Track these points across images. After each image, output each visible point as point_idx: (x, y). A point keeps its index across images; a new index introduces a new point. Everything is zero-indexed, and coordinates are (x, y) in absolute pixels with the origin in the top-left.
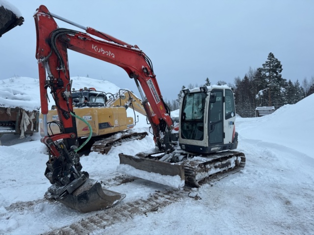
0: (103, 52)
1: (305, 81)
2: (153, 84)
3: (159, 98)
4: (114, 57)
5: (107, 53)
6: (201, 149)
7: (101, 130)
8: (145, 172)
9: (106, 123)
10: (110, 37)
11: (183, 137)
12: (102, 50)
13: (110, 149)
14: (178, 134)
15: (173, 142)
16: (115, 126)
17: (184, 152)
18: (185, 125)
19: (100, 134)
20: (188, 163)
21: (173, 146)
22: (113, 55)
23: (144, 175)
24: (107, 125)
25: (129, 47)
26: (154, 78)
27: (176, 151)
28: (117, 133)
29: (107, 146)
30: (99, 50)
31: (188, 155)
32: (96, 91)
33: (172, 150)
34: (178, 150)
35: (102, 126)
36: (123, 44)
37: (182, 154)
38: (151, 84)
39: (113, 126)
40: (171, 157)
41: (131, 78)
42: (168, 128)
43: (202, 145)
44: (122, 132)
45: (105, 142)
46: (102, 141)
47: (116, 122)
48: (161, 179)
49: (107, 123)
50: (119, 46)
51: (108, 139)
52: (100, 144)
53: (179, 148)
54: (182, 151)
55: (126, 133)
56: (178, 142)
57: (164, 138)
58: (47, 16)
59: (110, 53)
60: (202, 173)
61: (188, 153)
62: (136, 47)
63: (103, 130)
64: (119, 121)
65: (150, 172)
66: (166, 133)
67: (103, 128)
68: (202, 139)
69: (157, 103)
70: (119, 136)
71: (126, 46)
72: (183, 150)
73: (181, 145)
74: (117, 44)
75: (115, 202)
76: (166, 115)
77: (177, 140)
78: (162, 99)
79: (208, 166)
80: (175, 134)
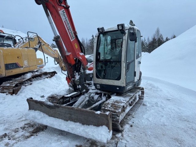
1: (148, 39)
6: (118, 89)
7: (8, 71)
8: (60, 120)
9: (14, 64)
11: (98, 77)
13: (20, 89)
14: (93, 74)
15: (87, 82)
16: (24, 66)
17: (99, 92)
18: (100, 64)
19: (7, 75)
21: (87, 86)
24: (16, 66)
26: (67, 8)
27: (91, 91)
28: (27, 73)
29: (16, 85)
31: (103, 94)
32: (4, 33)
33: (87, 91)
34: (92, 90)
35: (7, 67)
37: (97, 93)
38: (64, 15)
39: (22, 67)
40: (87, 99)
41: (39, 4)
42: (83, 68)
43: (119, 85)
44: (32, 72)
45: (14, 83)
46: (11, 81)
47: (26, 63)
48: (83, 130)
49: (16, 64)
51: (18, 79)
52: (8, 85)
53: (93, 87)
54: (96, 91)
55: (37, 73)
56: (92, 82)
60: (122, 114)
61: (102, 92)
63: (11, 71)
64: (28, 62)
65: (67, 121)
66: (81, 73)
67: (11, 69)
68: (119, 78)
69: (72, 41)
70: (29, 76)
72: (98, 89)
73: (95, 85)
76: (82, 54)
77: (91, 80)
80: (89, 74)
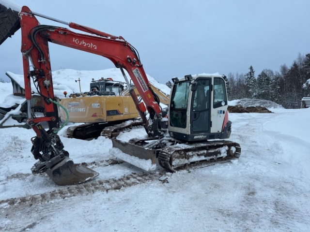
0: (84, 44)
2: (139, 73)
3: (147, 87)
4: (96, 48)
5: (89, 45)
6: (185, 137)
7: (109, 117)
8: (128, 155)
9: (114, 111)
10: (93, 30)
11: (171, 125)
12: (83, 43)
13: (119, 134)
14: (168, 122)
15: (162, 129)
16: (124, 113)
17: (173, 139)
18: (175, 113)
19: (108, 120)
20: (166, 149)
21: (162, 133)
22: (95, 47)
23: (127, 158)
24: (116, 112)
25: (114, 38)
26: (141, 67)
27: (165, 138)
28: (127, 120)
29: (115, 131)
30: (80, 43)
31: (175, 142)
32: (113, 81)
33: (162, 136)
34: (167, 137)
35: (109, 113)
36: (107, 35)
37: (170, 141)
38: (138, 73)
39: (123, 114)
40: (157, 143)
41: (118, 68)
42: (156, 116)
43: (185, 133)
44: (133, 119)
46: (112, 127)
47: (126, 110)
48: (137, 162)
49: (116, 111)
50: (101, 38)
51: (118, 125)
52: (108, 129)
53: (168, 135)
54: (170, 138)
55: (137, 121)
56: (167, 130)
57: (152, 125)
58: (29, 15)
59: (92, 45)
60: (181, 160)
61: (175, 140)
62: (121, 38)
63: (111, 117)
64: (129, 109)
65: (132, 156)
66: (154, 120)
67: (111, 115)
68: (184, 126)
69: (144, 92)
70: (128, 123)
71: (109, 38)
72: (172, 137)
73: (169, 132)
74: (99, 36)
75: (87, 179)
76: (155, 103)
77: (167, 128)
78: (150, 88)
79: (190, 153)
80: (165, 122)
